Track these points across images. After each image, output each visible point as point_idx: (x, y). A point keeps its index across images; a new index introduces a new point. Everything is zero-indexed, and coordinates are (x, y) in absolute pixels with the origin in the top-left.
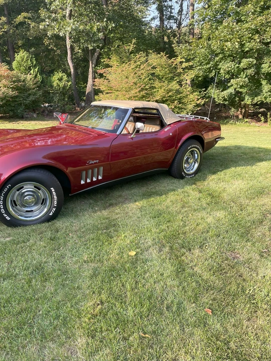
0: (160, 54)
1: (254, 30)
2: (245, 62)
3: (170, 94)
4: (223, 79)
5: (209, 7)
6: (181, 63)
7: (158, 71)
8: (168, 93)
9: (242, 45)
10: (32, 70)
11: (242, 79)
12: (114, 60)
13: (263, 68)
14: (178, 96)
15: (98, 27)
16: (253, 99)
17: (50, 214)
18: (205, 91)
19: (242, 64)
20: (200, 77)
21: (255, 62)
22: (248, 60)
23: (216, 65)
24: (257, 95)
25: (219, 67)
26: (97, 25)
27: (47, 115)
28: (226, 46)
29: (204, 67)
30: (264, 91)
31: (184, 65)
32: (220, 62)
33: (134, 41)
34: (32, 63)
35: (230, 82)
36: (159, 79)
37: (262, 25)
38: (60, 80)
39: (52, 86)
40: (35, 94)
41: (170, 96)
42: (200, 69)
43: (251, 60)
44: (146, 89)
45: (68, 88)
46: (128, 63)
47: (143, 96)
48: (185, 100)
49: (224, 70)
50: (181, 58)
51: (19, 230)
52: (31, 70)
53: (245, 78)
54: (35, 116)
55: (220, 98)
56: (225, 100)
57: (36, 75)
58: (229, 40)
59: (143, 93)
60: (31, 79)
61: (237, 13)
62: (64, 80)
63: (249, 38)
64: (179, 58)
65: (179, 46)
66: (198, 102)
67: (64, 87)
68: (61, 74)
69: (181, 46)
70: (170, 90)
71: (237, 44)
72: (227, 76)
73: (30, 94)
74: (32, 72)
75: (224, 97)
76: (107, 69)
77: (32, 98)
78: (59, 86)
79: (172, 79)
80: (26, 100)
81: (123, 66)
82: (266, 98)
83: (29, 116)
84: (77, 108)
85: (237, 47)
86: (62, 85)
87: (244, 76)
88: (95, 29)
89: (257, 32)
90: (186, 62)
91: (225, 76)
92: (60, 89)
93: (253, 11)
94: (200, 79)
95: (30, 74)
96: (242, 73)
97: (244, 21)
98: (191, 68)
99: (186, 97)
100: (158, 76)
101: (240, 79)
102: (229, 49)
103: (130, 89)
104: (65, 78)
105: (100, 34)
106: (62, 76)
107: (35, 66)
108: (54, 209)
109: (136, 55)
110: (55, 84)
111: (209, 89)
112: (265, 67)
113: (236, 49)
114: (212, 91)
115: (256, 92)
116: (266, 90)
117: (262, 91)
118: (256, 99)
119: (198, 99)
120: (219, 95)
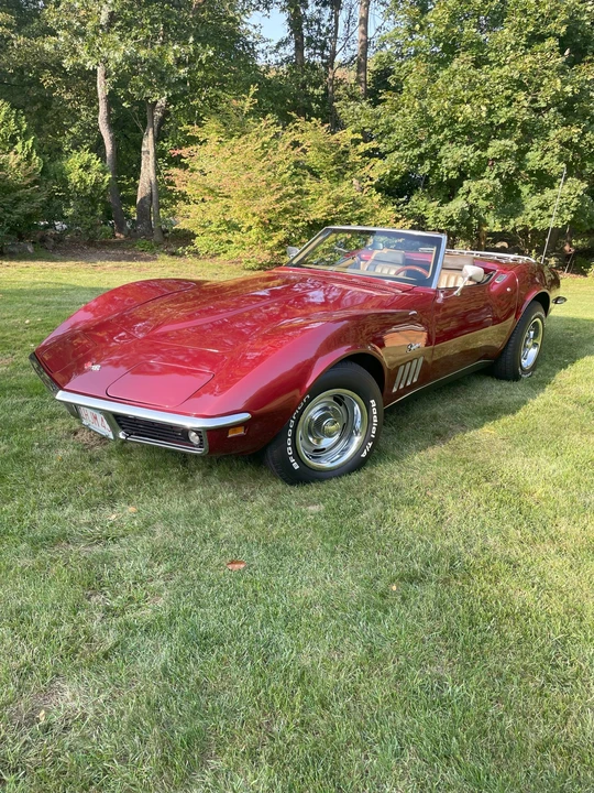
0: (311, 121)
1: (516, 81)
2: (496, 147)
3: (341, 207)
4: (445, 179)
5: (422, 28)
6: (356, 142)
7: (313, 158)
8: (336, 206)
9: (490, 112)
10: (20, 144)
11: (489, 182)
12: (211, 129)
13: (528, 160)
14: (357, 212)
15: (175, 55)
16: (507, 222)
17: (363, 455)
18: (405, 203)
19: (490, 150)
20: (397, 173)
21: (515, 148)
22: (503, 142)
23: (434, 150)
24: (514, 213)
25: (441, 154)
26: (173, 52)
27: (54, 248)
28: (461, 113)
29: (409, 153)
30: (528, 207)
31: (362, 147)
32: (442, 144)
33: (253, 89)
34: (20, 128)
35: (462, 186)
36: (315, 174)
37: (534, 73)
38: (86, 167)
39: (65, 182)
40: (30, 199)
41: (341, 212)
42: (400, 157)
43: (508, 142)
44: (291, 196)
45: (104, 187)
46: (244, 137)
47: (286, 211)
48: (371, 222)
49: (455, 162)
50: (353, 133)
51: (313, 491)
52: (16, 143)
53: (495, 178)
54: (30, 249)
55: (443, 219)
56: (452, 223)
57: (29, 156)
58: (465, 100)
59: (287, 203)
60: (19, 165)
61: (480, 45)
62: (95, 168)
63: (507, 98)
64: (349, 131)
66: (398, 226)
67: (96, 186)
68: (86, 156)
69: (351, 108)
70: (338, 201)
71: (484, 108)
72: (454, 175)
73: (18, 200)
74: (18, 147)
75: (452, 216)
76: (194, 148)
77: (23, 208)
78: (85, 181)
79: (339, 177)
80: (11, 213)
81: (232, 142)
82: (533, 220)
83: (16, 249)
84: (117, 235)
85: (484, 115)
86: (90, 179)
87: (493, 176)
88: (170, 59)
89: (520, 85)
90: (365, 142)
91: (448, 173)
92: (85, 188)
93: (513, 42)
94: (397, 177)
95: (16, 153)
96: (488, 169)
97: (494, 62)
99: (372, 215)
100: (310, 169)
101: (485, 180)
102: (466, 118)
103: (257, 195)
104: (97, 164)
105: (182, 71)
106: (89, 161)
107: (26, 136)
108: (370, 444)
109: (260, 121)
110: (74, 177)
111: (414, 199)
112: (534, 159)
113: (481, 118)
114: (423, 203)
115: (511, 208)
116: (531, 202)
117: (523, 207)
118: (512, 221)
119: (397, 220)
120: (438, 212)
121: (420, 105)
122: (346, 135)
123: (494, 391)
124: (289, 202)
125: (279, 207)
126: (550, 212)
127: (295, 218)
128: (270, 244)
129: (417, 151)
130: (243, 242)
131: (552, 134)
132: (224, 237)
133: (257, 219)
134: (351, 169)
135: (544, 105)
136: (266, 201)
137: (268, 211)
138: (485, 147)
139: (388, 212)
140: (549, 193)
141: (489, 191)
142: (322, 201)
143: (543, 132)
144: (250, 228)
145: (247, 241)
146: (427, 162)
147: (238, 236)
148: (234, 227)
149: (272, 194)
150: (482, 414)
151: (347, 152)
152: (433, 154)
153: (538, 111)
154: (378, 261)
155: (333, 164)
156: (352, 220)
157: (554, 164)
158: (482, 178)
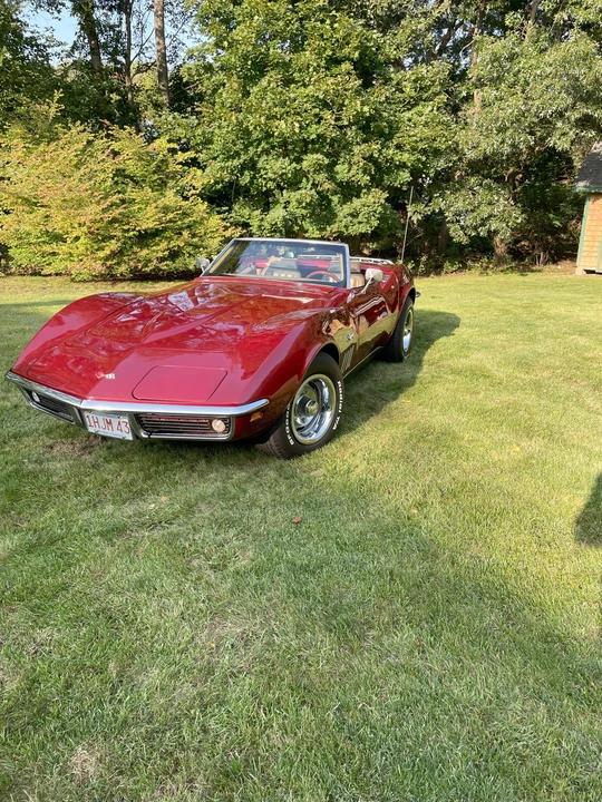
0: (125, 129)
1: (321, 101)
2: (309, 160)
3: (170, 216)
4: (264, 189)
5: (230, 45)
6: (173, 151)
7: (133, 167)
8: (165, 214)
9: (302, 128)
11: (306, 193)
12: (14, 135)
13: (337, 173)
14: (186, 221)
16: (324, 229)
17: (334, 428)
18: (229, 211)
19: (304, 163)
20: (218, 183)
21: (326, 161)
22: (315, 156)
23: (253, 161)
24: (330, 221)
25: (260, 165)
28: (277, 128)
29: (230, 163)
30: (341, 215)
31: (181, 157)
32: (259, 156)
33: (58, 95)
36: (136, 183)
37: (336, 94)
41: (170, 221)
42: (222, 167)
43: (320, 156)
44: (117, 205)
46: (53, 144)
47: (114, 220)
48: (200, 230)
49: (274, 173)
50: (169, 141)
53: (311, 189)
55: (268, 227)
58: (279, 116)
59: (116, 212)
61: (286, 65)
63: (316, 115)
64: (164, 140)
65: (160, 116)
66: (228, 234)
69: (163, 117)
70: (166, 209)
71: (296, 124)
72: (272, 185)
75: (276, 224)
79: (161, 186)
81: (42, 147)
82: (346, 227)
85: (297, 131)
87: (309, 186)
89: (325, 105)
90: (184, 150)
91: (266, 184)
93: (315, 64)
94: (219, 186)
96: (304, 180)
97: (299, 82)
98: (194, 162)
99: (202, 224)
100: (131, 178)
101: (304, 191)
102: (282, 134)
103: (81, 204)
108: (339, 419)
109: (70, 128)
111: (236, 207)
112: (342, 171)
113: (295, 133)
114: (246, 212)
115: (326, 216)
116: (344, 212)
117: (336, 215)
118: (328, 229)
119: (226, 228)
120: (262, 220)
121: (237, 118)
122: (161, 144)
123: (390, 372)
124: (117, 212)
125: (108, 216)
126: (360, 219)
127: (126, 227)
128: (101, 254)
129: (236, 162)
130: (71, 255)
131: (356, 149)
132: (47, 248)
133: (85, 229)
134: (172, 178)
135: (346, 123)
136: (92, 211)
137: (94, 221)
138: (299, 160)
139: (215, 221)
140: (356, 203)
141: (308, 200)
142: (151, 210)
143: (347, 147)
144: (77, 238)
145: (75, 252)
146: (246, 173)
147: (64, 248)
148: (59, 238)
149: (98, 203)
150: (393, 390)
151: (166, 161)
152: (251, 165)
153: (341, 127)
154: (273, 268)
155: (154, 172)
156: (182, 229)
157: (360, 176)
158: (299, 189)
